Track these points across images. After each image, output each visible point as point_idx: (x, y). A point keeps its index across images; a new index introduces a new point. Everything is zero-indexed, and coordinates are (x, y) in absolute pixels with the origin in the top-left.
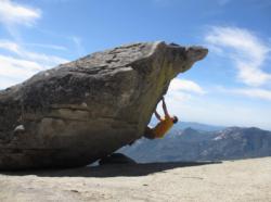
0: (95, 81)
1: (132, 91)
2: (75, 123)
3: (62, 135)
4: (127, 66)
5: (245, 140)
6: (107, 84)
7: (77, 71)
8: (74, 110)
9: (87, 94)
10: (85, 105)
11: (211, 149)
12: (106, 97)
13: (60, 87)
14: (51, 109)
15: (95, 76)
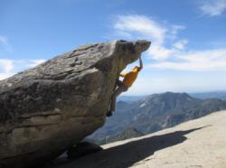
0: (65, 86)
1: (99, 89)
2: (47, 127)
3: (34, 140)
4: (91, 67)
5: (163, 103)
6: (77, 88)
7: (42, 78)
8: (46, 116)
9: (58, 100)
10: (57, 110)
11: (139, 115)
12: (78, 100)
13: (28, 97)
14: (21, 119)
15: (63, 81)
